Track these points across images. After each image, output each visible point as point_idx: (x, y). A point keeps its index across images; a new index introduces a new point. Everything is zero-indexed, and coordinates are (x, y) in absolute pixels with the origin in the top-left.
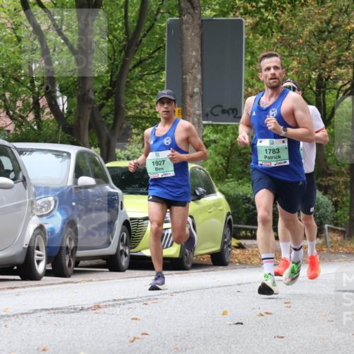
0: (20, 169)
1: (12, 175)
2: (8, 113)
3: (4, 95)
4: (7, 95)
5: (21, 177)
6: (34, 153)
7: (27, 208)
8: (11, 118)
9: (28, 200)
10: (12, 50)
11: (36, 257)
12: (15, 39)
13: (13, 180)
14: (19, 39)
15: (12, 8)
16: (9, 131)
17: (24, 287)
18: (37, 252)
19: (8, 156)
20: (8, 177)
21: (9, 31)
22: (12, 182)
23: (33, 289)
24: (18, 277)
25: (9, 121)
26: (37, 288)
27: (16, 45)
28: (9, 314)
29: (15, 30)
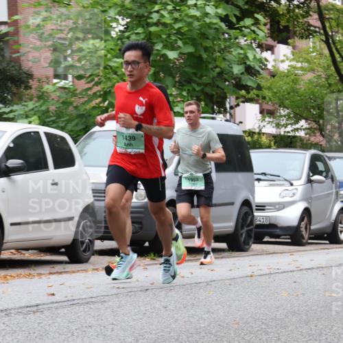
0: (329, 170)
1: (324, 174)
2: (321, 134)
3: (319, 121)
4: (321, 122)
5: (330, 175)
6: (337, 160)
7: (334, 196)
8: (323, 136)
9: (334, 190)
10: (325, 92)
11: (339, 229)
12: (327, 85)
13: (325, 177)
14: (330, 85)
15: (326, 65)
16: (321, 145)
17: (331, 249)
18: (340, 225)
19: (321, 161)
20: (321, 175)
21: (324, 80)
22: (324, 179)
23: (337, 250)
24: (327, 242)
25: (321, 138)
26: (340, 249)
27: (328, 88)
28: (323, 266)
29: (327, 79)
